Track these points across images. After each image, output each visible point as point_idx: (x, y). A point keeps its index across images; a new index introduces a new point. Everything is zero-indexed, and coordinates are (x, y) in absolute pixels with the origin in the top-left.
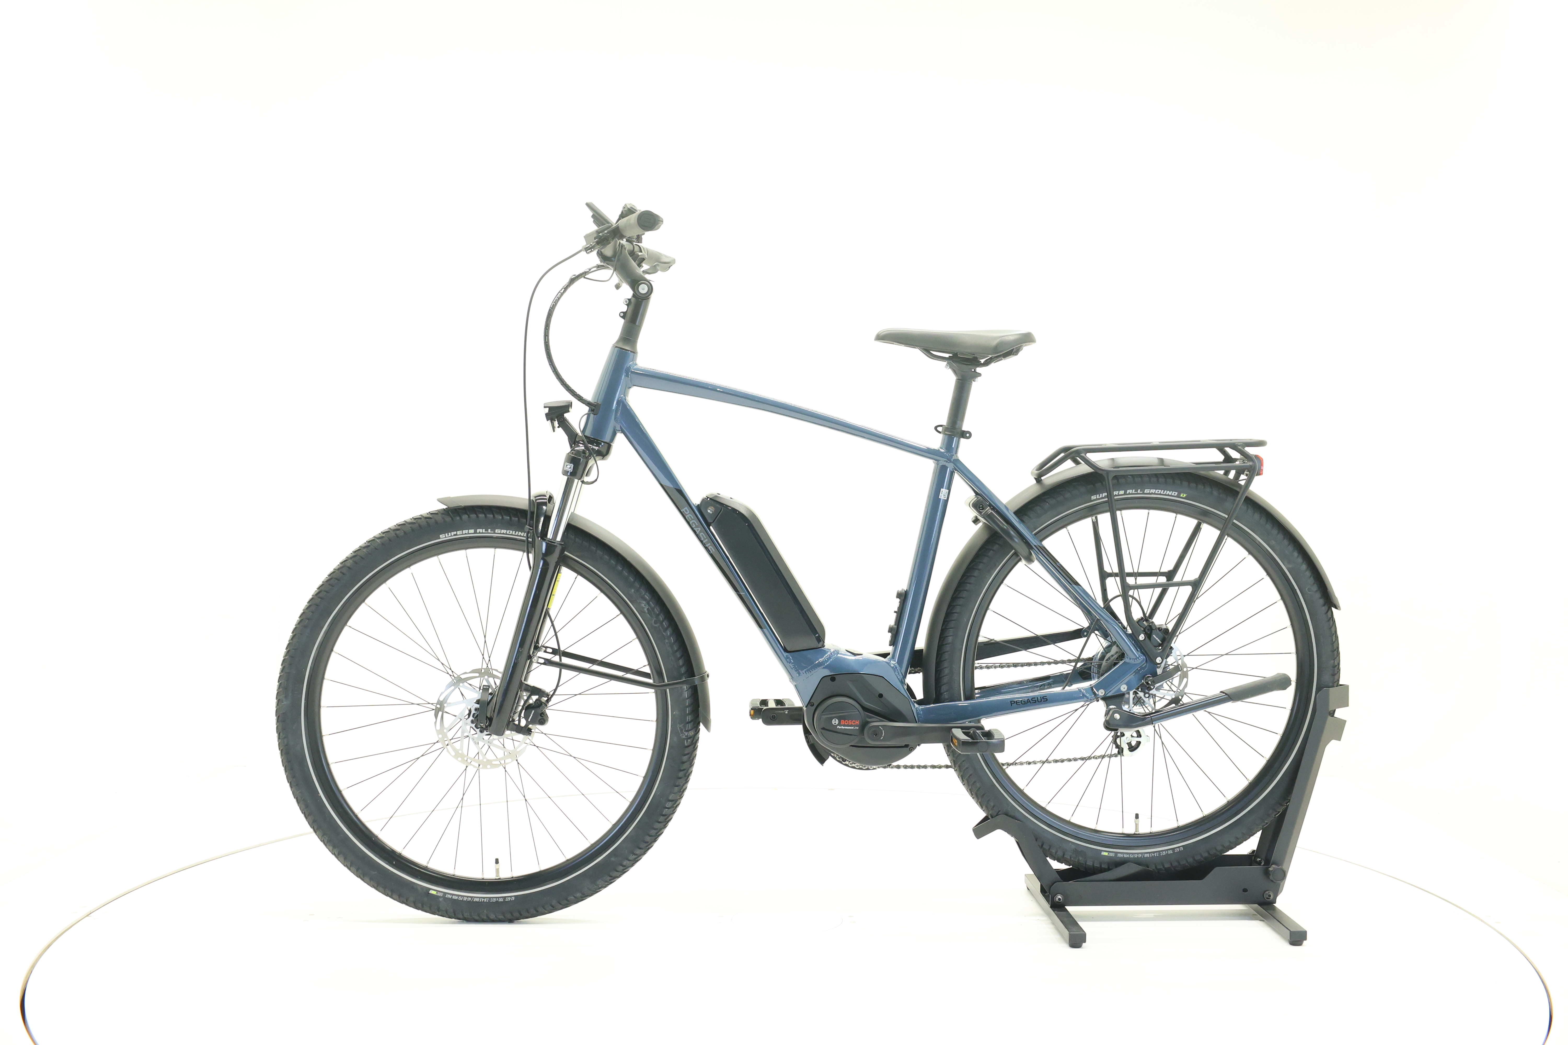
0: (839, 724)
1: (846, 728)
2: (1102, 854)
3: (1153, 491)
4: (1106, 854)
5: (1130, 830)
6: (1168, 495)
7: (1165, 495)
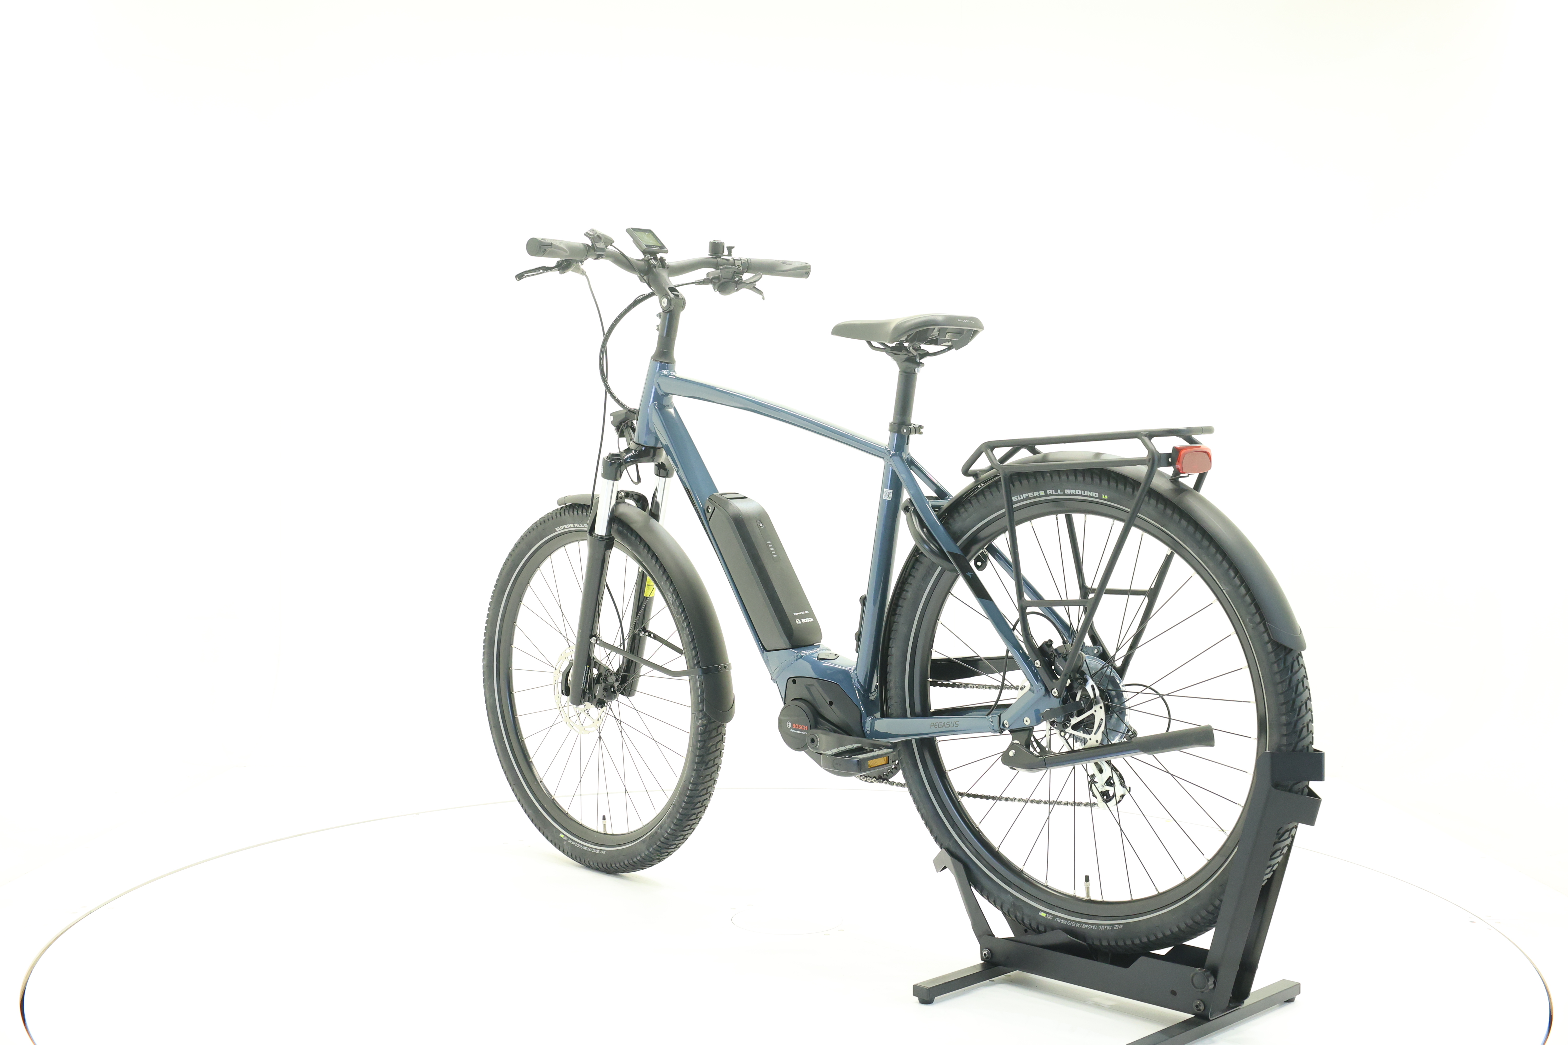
0: (792, 728)
1: (797, 732)
2: (1040, 914)
3: (1073, 491)
4: (1043, 915)
5: (1081, 894)
6: (1090, 496)
7: (1087, 496)
